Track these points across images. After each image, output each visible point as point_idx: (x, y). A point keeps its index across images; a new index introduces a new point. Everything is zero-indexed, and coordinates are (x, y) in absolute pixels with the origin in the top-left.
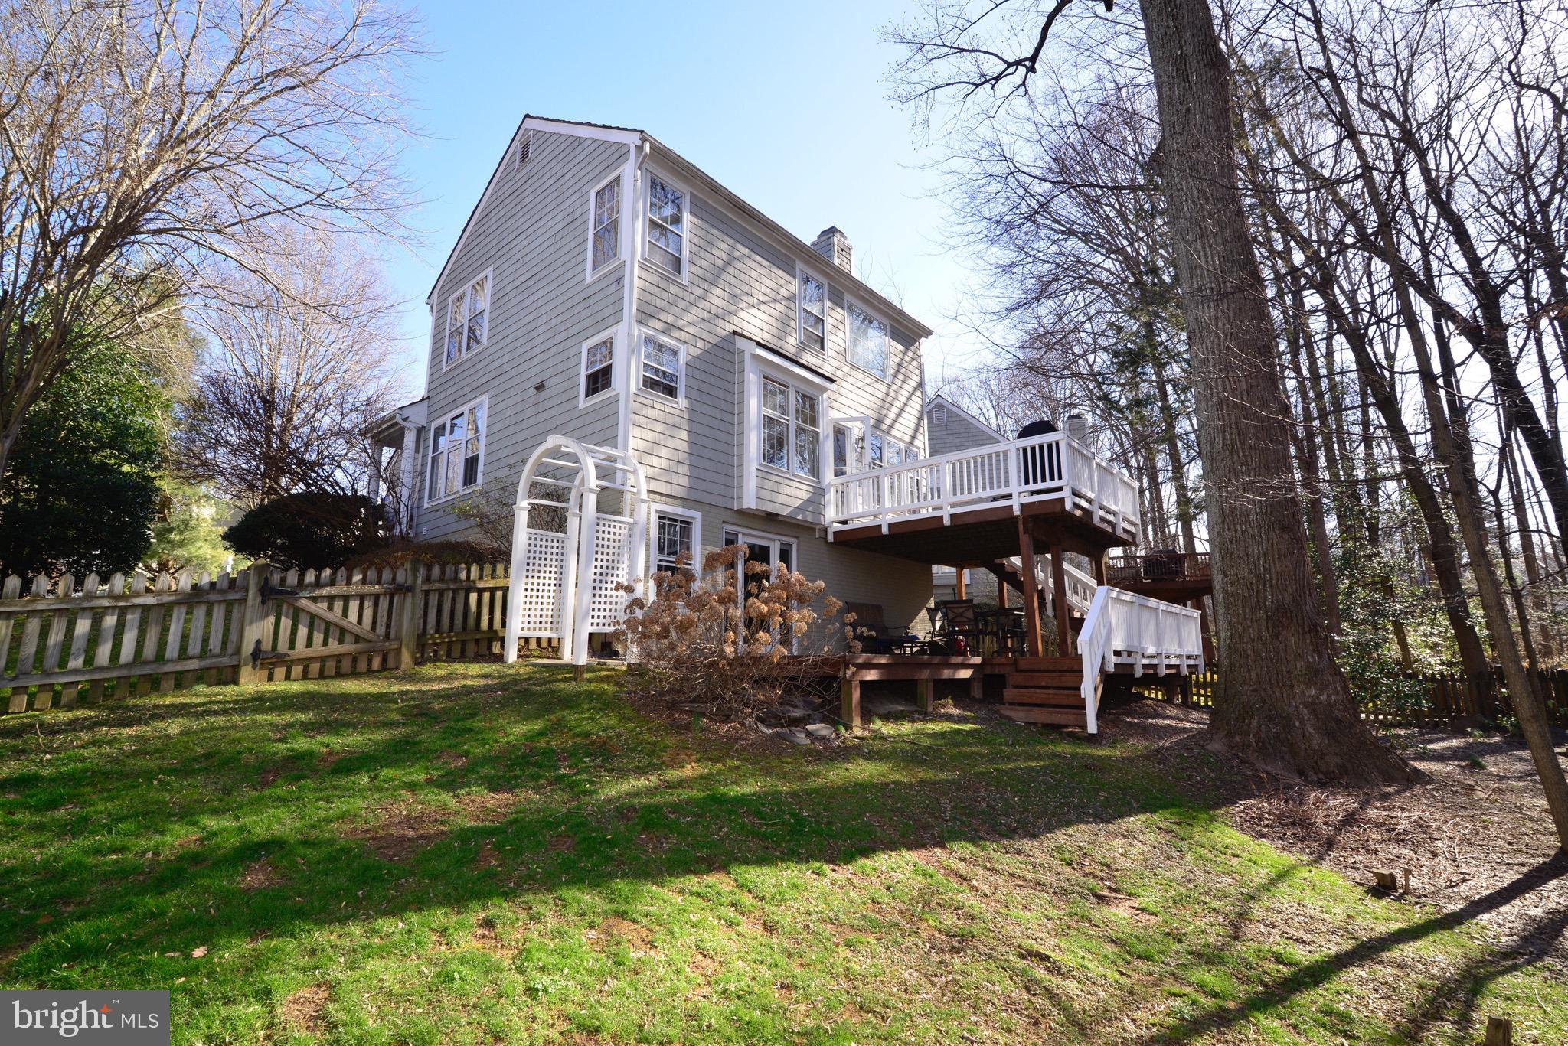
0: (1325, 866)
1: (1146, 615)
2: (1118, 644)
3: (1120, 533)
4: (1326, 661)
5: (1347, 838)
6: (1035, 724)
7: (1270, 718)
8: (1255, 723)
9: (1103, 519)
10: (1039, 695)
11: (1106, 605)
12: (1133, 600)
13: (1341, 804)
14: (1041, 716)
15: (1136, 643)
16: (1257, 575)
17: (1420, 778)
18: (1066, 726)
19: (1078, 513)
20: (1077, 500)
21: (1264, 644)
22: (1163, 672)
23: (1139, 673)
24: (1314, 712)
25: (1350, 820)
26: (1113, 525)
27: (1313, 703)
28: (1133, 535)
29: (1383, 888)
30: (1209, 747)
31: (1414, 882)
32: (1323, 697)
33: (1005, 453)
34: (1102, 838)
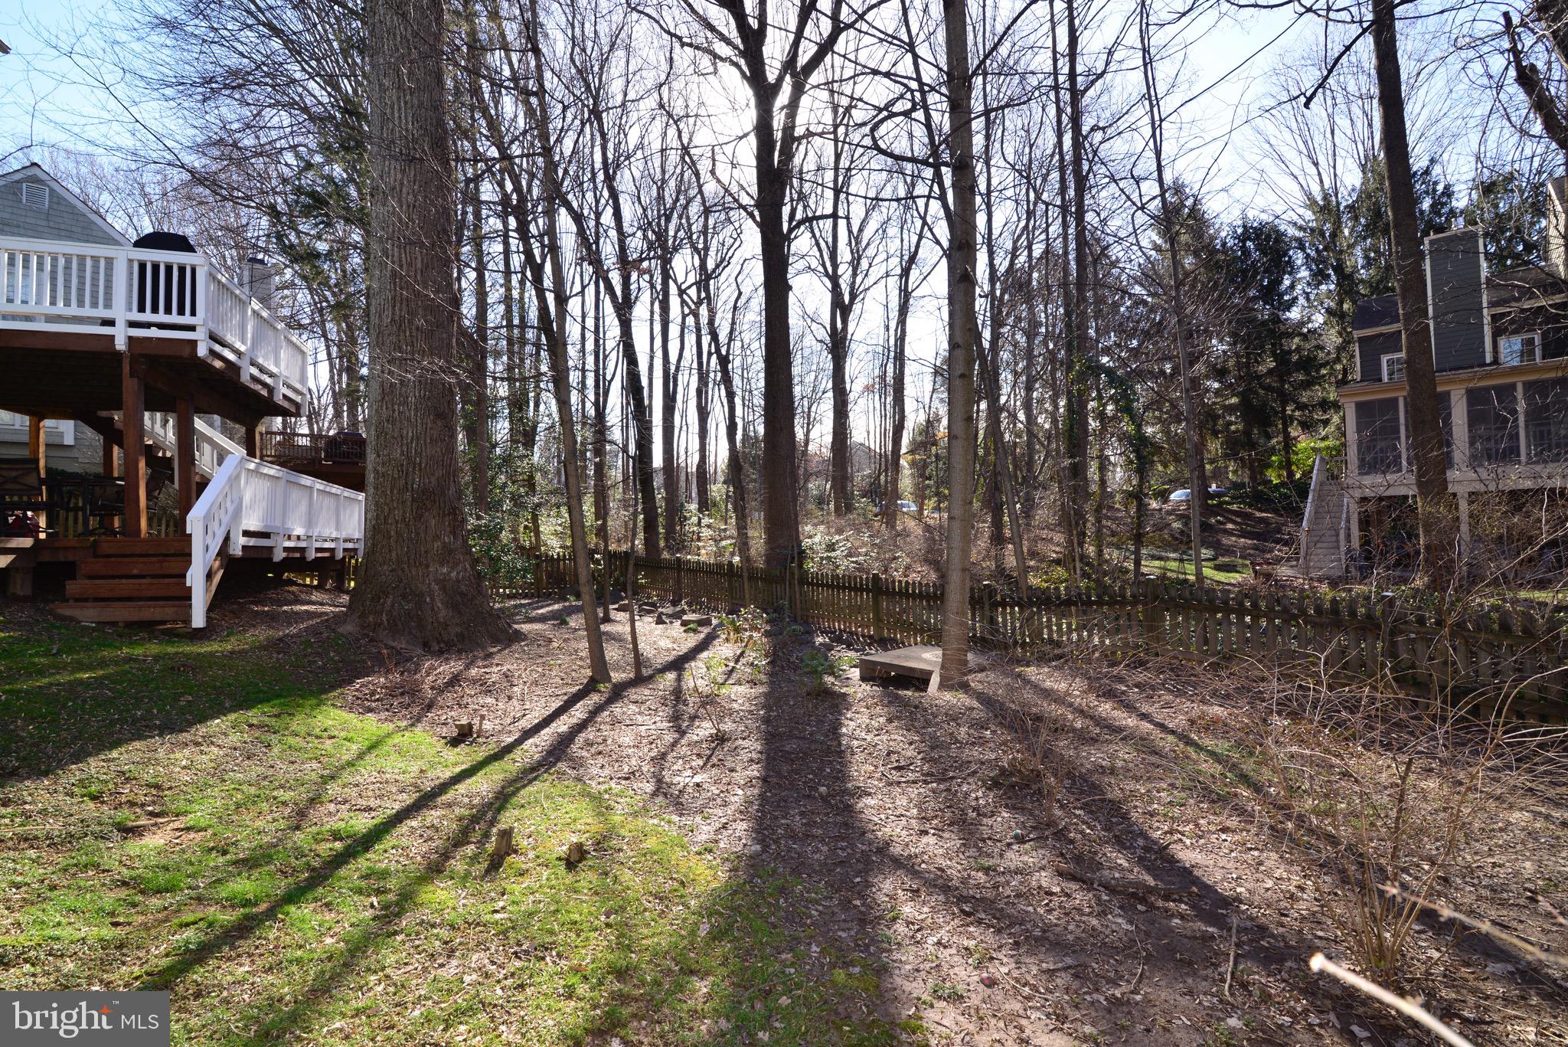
0: (418, 729)
1: (295, 494)
2: (253, 523)
3: (278, 399)
4: (460, 542)
5: (449, 697)
6: (113, 624)
7: (404, 596)
8: (389, 601)
9: (254, 378)
10: (125, 586)
11: (238, 476)
12: (280, 474)
13: (447, 668)
14: (122, 613)
15: (278, 523)
16: (408, 458)
17: (519, 636)
18: (164, 622)
19: (218, 364)
20: (217, 348)
21: (407, 525)
22: (312, 555)
23: (279, 556)
24: (444, 589)
25: (455, 680)
26: (271, 390)
27: (444, 580)
28: (298, 406)
29: (463, 736)
30: (340, 630)
31: (487, 725)
32: (453, 574)
33: (110, 261)
34: (161, 753)
